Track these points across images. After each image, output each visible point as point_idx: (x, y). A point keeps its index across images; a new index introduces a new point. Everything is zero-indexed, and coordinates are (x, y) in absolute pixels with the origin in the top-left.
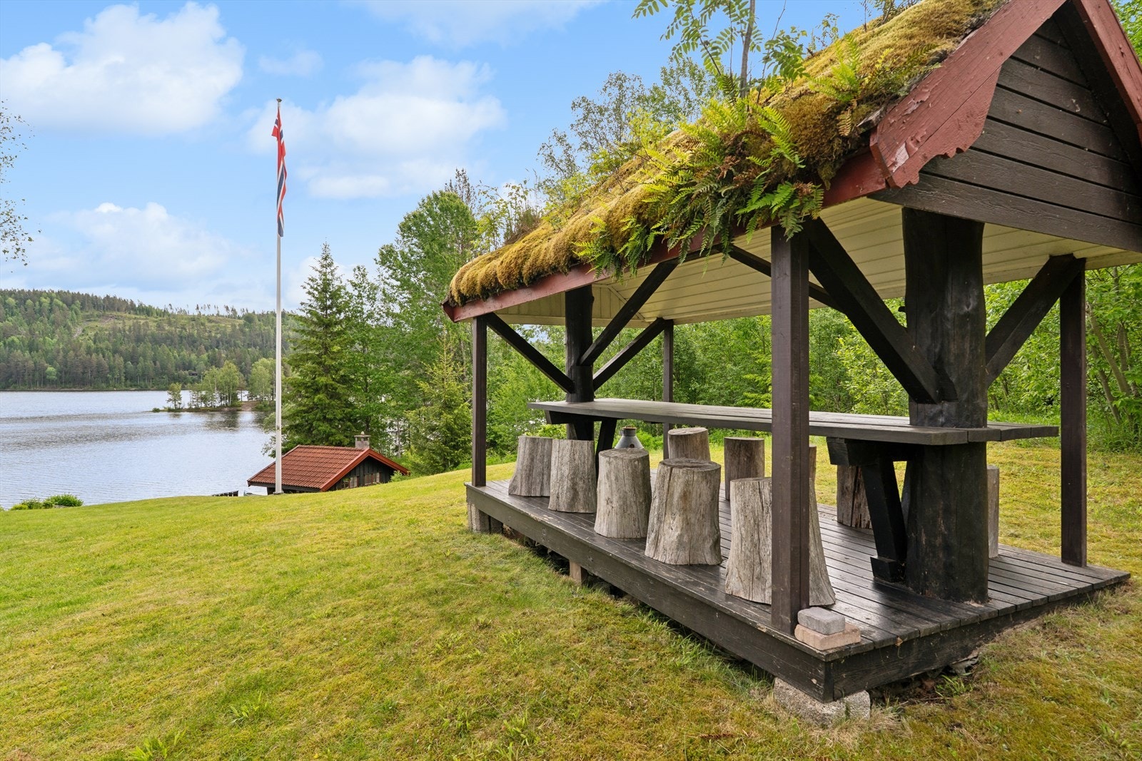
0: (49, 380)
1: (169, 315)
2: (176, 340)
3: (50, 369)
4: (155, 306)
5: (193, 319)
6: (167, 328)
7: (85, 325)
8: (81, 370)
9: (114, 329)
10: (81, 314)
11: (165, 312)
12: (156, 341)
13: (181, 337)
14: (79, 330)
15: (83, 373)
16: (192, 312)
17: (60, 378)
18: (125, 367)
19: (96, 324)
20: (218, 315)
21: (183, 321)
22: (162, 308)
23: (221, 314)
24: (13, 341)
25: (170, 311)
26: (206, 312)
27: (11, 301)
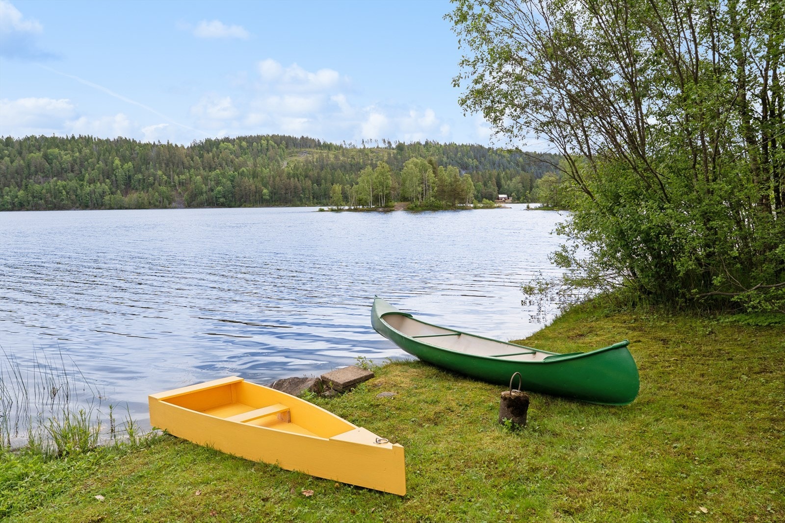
0: (265, 200)
1: (343, 149)
2: (348, 167)
3: (265, 191)
4: (334, 143)
5: (361, 151)
6: (341, 159)
7: (289, 159)
8: (283, 192)
9: (306, 161)
10: (287, 151)
11: (341, 147)
12: (333, 168)
13: (351, 165)
14: (285, 163)
15: (286, 194)
16: (360, 146)
17: (272, 198)
18: (313, 188)
19: (296, 158)
20: (378, 147)
21: (353, 153)
22: (338, 144)
23: (380, 146)
24: (243, 171)
25: (344, 146)
26: (368, 146)
27: (244, 144)
